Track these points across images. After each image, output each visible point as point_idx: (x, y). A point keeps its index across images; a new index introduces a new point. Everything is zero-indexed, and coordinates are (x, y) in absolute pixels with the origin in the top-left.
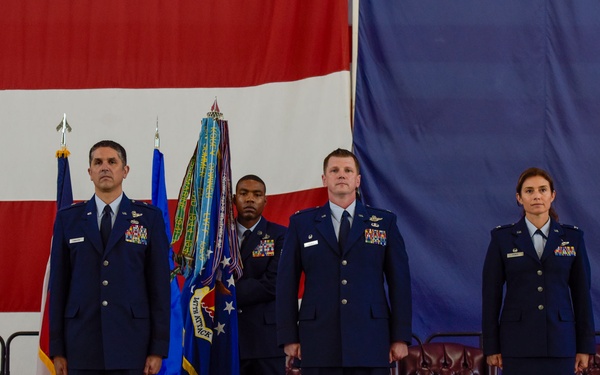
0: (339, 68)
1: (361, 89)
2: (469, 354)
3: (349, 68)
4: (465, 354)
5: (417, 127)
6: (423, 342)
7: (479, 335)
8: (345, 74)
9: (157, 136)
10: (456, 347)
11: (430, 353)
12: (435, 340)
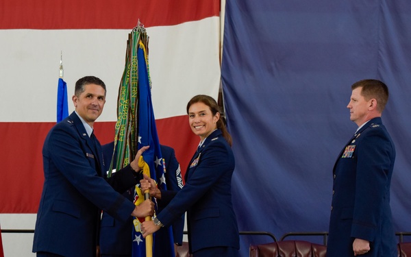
0: (210, 14)
1: (228, 32)
2: (315, 250)
3: (219, 14)
4: (312, 250)
5: (273, 64)
6: (278, 239)
7: (324, 235)
8: (216, 18)
9: (61, 68)
10: (305, 243)
11: (283, 249)
12: (287, 238)
